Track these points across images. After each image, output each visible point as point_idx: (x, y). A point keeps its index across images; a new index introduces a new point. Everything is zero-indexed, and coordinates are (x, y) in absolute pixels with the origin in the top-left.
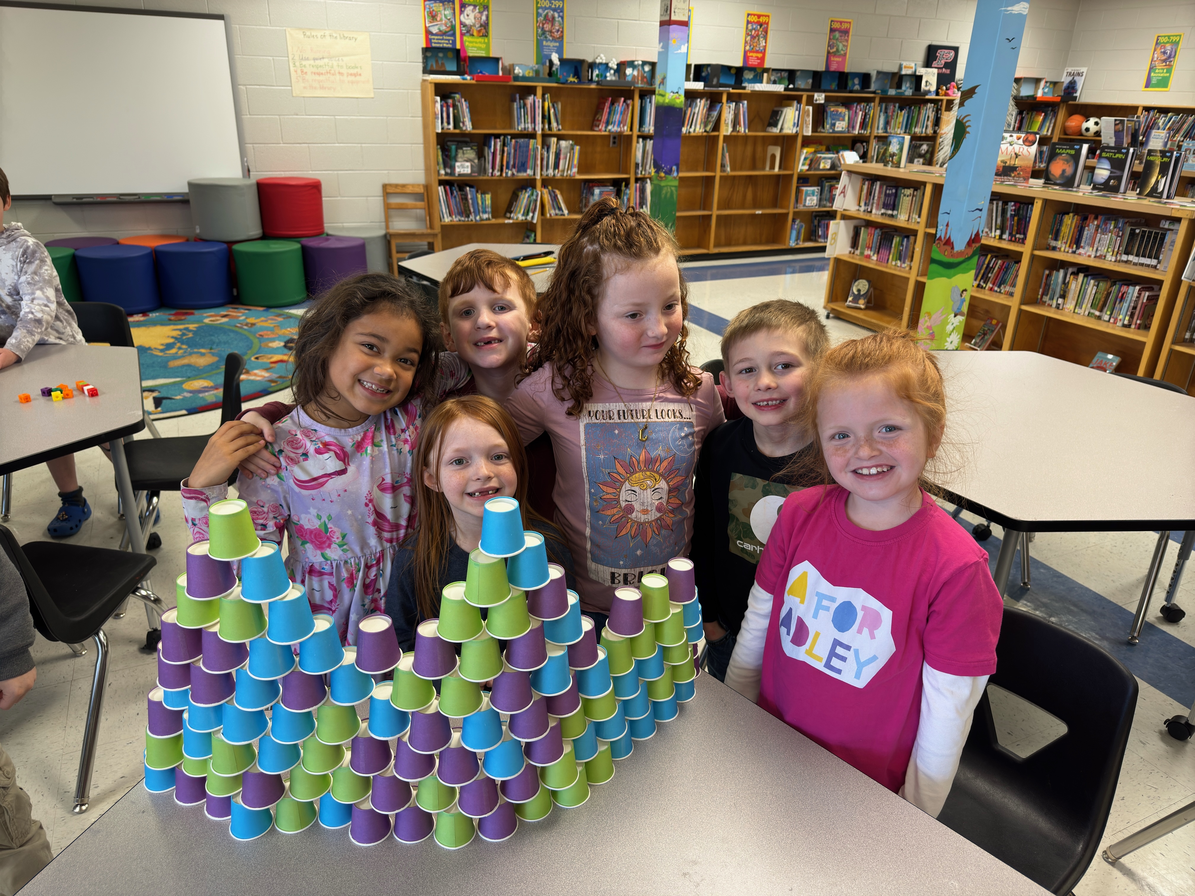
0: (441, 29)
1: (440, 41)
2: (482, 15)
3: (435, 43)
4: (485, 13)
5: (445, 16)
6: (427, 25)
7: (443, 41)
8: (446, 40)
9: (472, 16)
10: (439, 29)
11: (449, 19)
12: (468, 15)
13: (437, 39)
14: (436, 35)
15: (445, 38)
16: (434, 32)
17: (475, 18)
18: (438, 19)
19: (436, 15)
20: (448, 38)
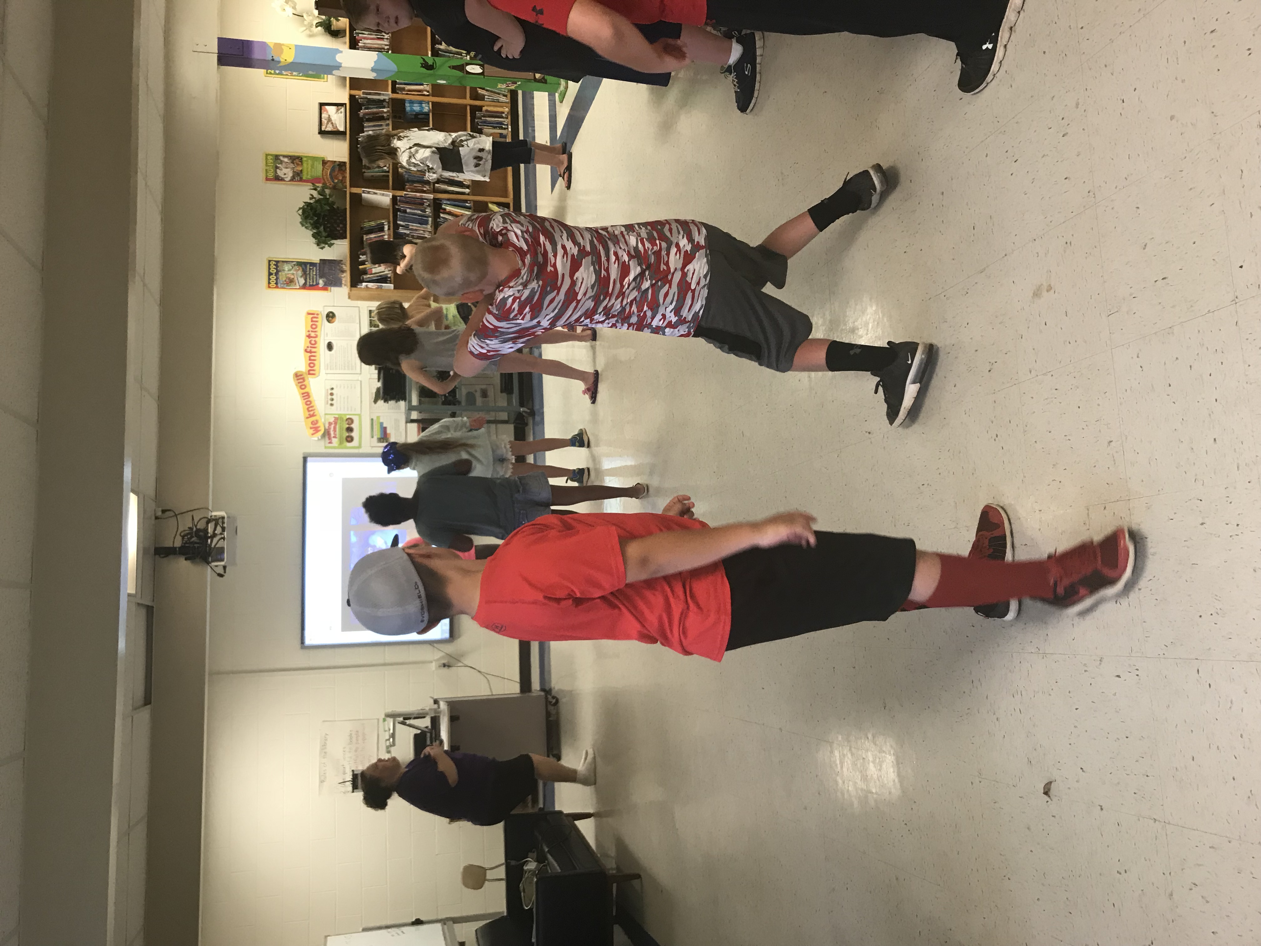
0: (301, 275)
1: (311, 277)
2: (284, 162)
3: (313, 282)
4: (282, 158)
5: (289, 270)
6: (298, 287)
7: (311, 275)
8: (310, 272)
9: (285, 171)
10: (301, 277)
11: (293, 268)
12: (285, 174)
13: (310, 280)
14: (306, 280)
15: (308, 273)
16: (304, 282)
17: (287, 168)
18: (292, 277)
19: (289, 278)
20: (308, 270)
